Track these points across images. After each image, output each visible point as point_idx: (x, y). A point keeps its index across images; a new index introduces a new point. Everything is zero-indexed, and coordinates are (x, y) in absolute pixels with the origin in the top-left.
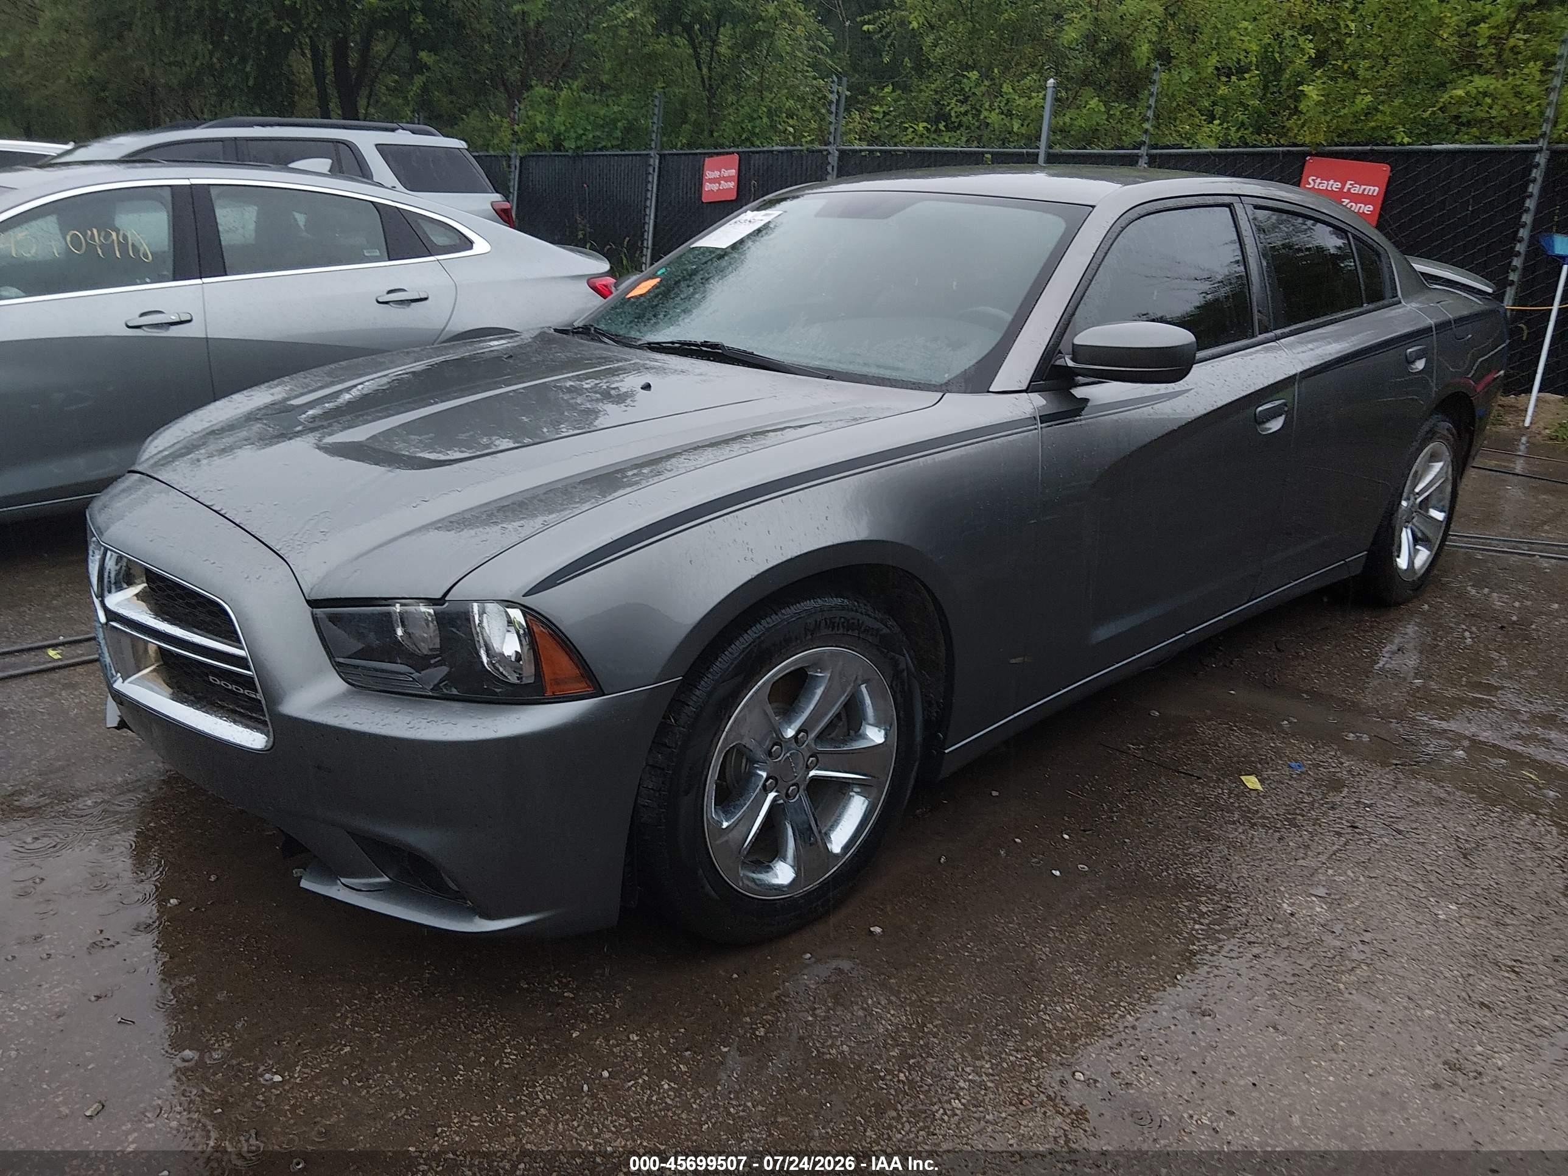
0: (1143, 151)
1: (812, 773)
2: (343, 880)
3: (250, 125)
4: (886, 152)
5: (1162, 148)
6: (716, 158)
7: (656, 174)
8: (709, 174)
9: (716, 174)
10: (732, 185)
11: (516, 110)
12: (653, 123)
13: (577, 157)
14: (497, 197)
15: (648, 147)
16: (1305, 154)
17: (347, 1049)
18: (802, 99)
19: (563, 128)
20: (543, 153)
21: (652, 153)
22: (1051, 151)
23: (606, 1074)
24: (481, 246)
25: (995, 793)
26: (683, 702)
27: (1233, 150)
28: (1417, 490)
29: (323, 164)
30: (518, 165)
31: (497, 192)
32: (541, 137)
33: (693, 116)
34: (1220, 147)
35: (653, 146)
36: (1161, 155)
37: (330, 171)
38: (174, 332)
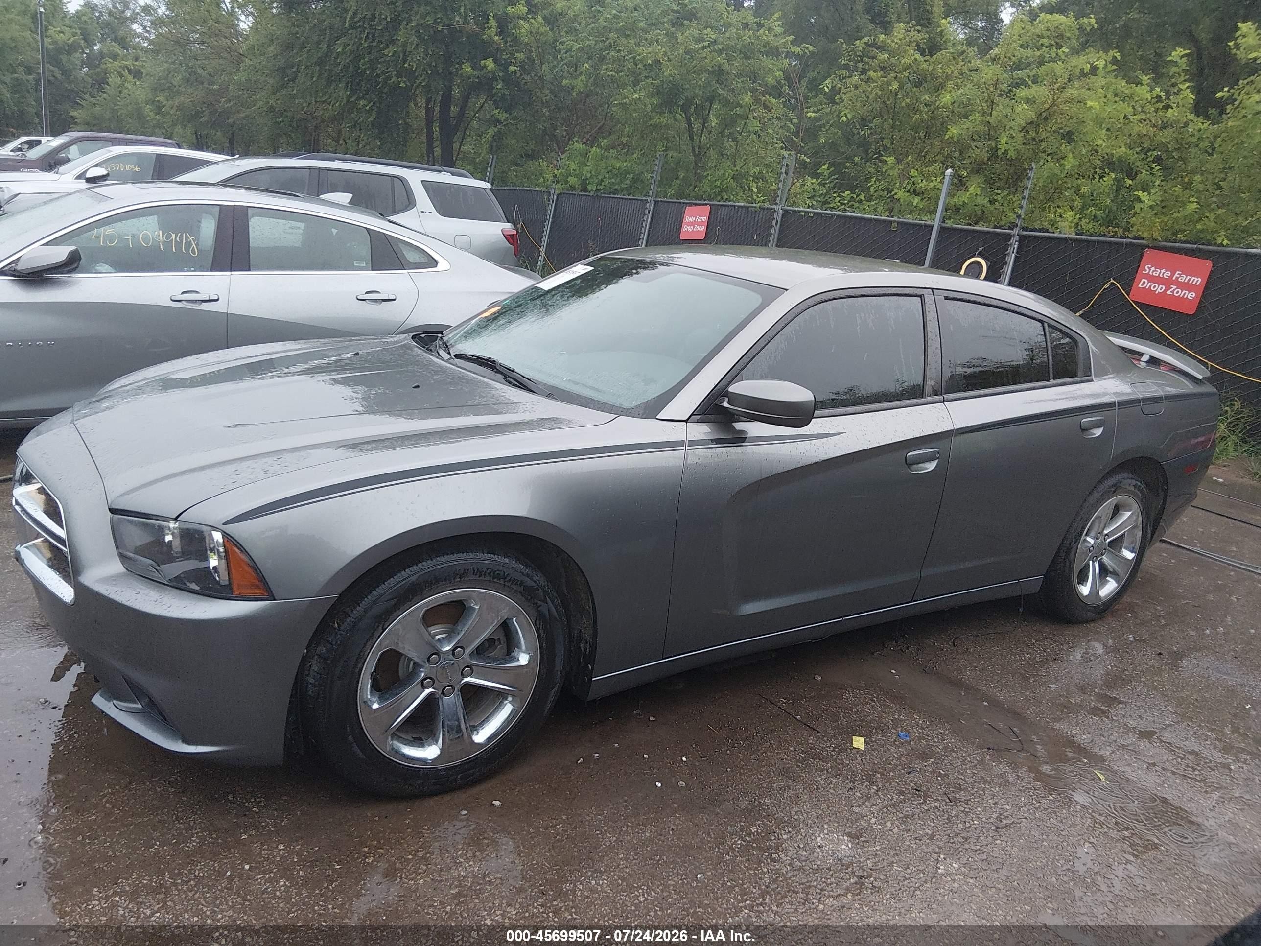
0: (1015, 231)
1: (466, 680)
2: (114, 702)
3: (332, 160)
4: (818, 214)
5: (1032, 230)
6: (694, 207)
7: (650, 215)
8: (688, 219)
9: (693, 219)
10: (702, 228)
11: (559, 159)
12: (652, 176)
13: (596, 197)
14: (508, 226)
15: (647, 195)
16: (1144, 247)
17: (94, 817)
18: (767, 166)
19: (589, 175)
20: (574, 193)
21: (649, 199)
22: (943, 225)
23: (247, 867)
24: (443, 265)
25: (651, 719)
26: (347, 614)
27: (1086, 237)
28: (1106, 532)
29: (345, 198)
30: (555, 199)
31: (508, 222)
32: (572, 180)
33: (682, 175)
34: (1077, 234)
35: (650, 194)
36: (1030, 236)
37: (349, 203)
38: (205, 307)
